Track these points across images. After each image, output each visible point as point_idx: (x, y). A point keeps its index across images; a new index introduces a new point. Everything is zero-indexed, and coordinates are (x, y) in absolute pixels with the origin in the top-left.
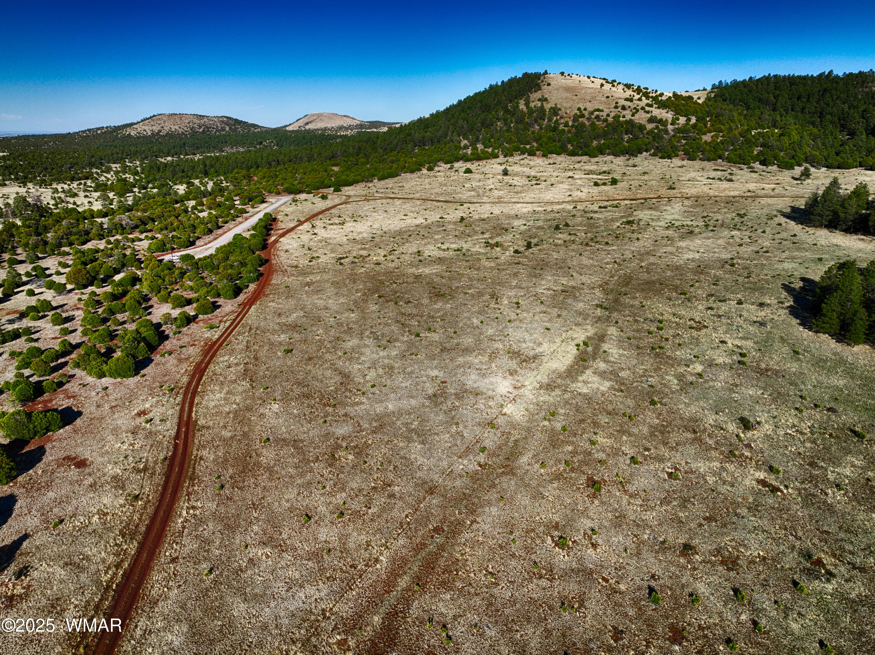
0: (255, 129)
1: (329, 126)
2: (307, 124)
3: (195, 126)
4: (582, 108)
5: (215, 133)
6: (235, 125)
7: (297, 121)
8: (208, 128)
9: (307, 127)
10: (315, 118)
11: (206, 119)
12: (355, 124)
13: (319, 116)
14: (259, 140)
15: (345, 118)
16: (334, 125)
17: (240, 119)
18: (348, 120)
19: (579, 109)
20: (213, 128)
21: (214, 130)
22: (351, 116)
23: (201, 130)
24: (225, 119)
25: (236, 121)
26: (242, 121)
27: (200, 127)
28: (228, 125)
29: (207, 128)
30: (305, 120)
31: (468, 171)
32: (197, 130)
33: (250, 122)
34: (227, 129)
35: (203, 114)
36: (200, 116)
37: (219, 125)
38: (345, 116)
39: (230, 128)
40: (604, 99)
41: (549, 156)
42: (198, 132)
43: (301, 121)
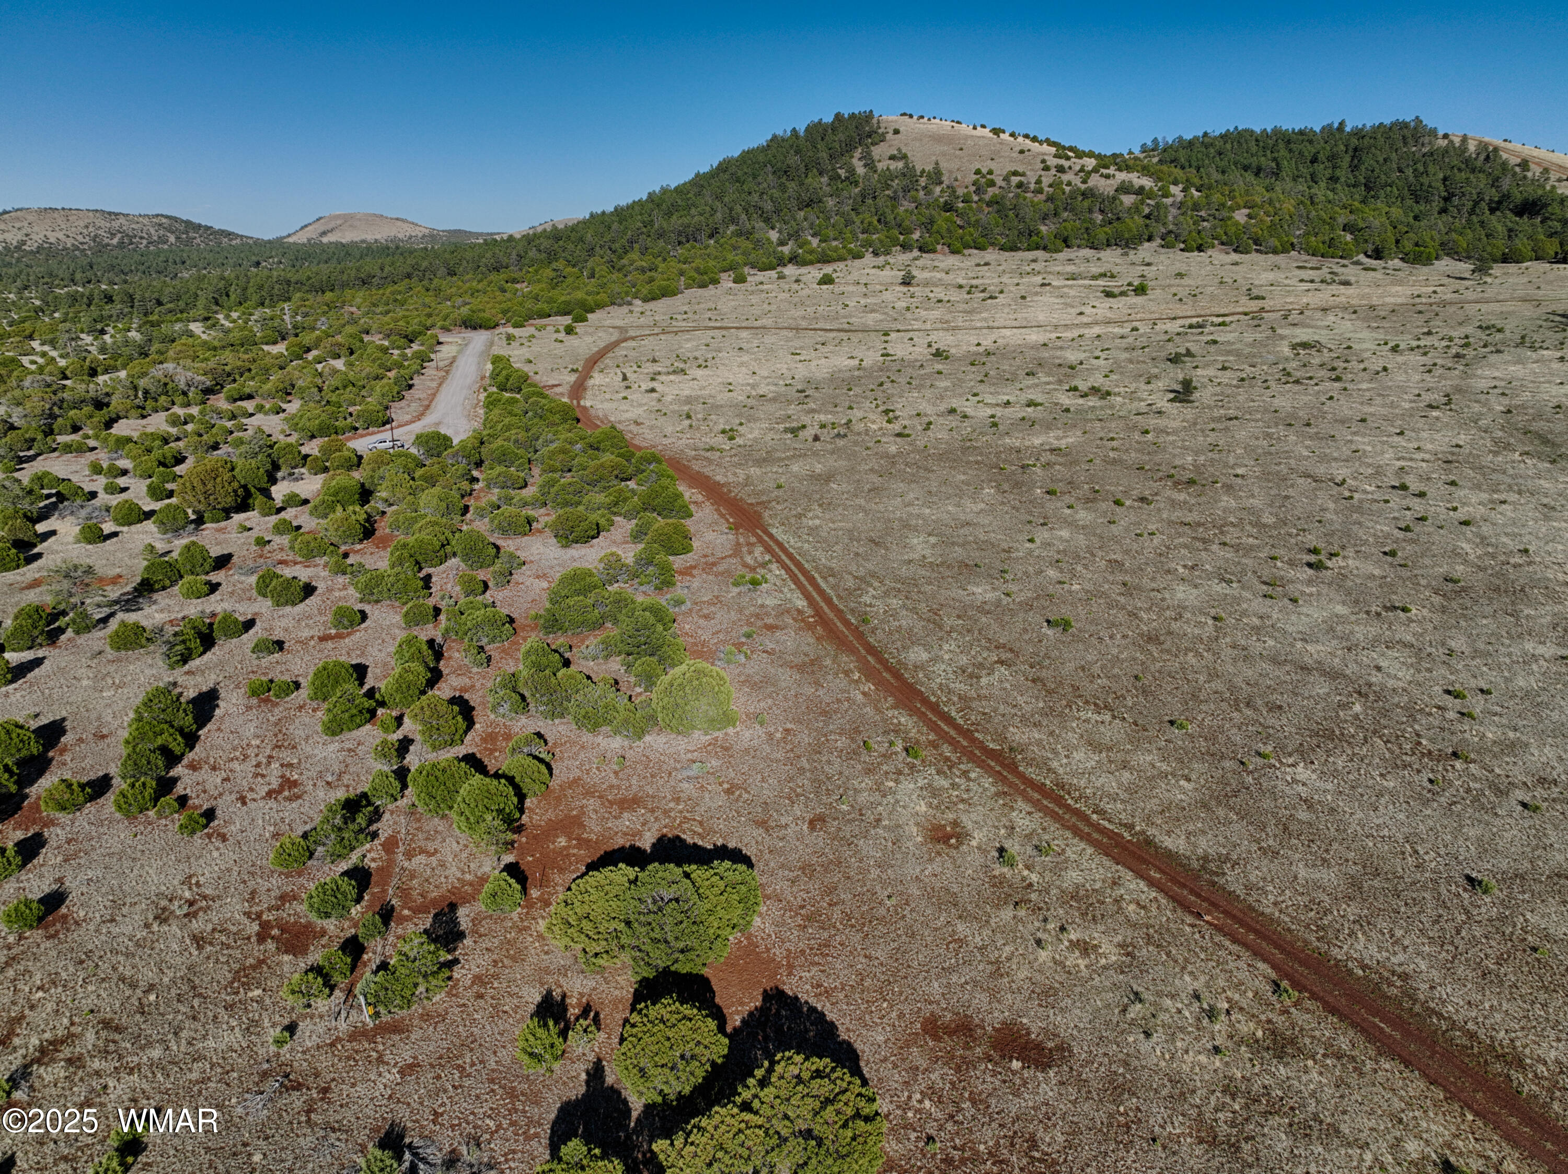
0: (231, 240)
1: (370, 237)
2: (324, 233)
3: (101, 232)
4: (984, 171)
5: (147, 247)
6: (187, 233)
7: (302, 228)
8: (131, 238)
9: (325, 240)
10: (339, 222)
11: (122, 220)
12: (420, 235)
13: (348, 220)
14: (254, 259)
15: (399, 223)
16: (378, 237)
17: (196, 220)
18: (405, 226)
19: (978, 172)
20: (141, 238)
21: (145, 242)
22: (409, 219)
23: (115, 241)
24: (164, 220)
25: (188, 223)
26: (200, 226)
27: (113, 235)
28: (173, 233)
29: (128, 240)
30: (320, 227)
31: (827, 280)
32: (106, 241)
33: (217, 227)
34: (172, 239)
35: (116, 211)
36: (110, 213)
37: (152, 231)
38: (397, 219)
39: (177, 238)
40: (1015, 155)
41: (966, 252)
42: (108, 245)
43: (310, 228)
